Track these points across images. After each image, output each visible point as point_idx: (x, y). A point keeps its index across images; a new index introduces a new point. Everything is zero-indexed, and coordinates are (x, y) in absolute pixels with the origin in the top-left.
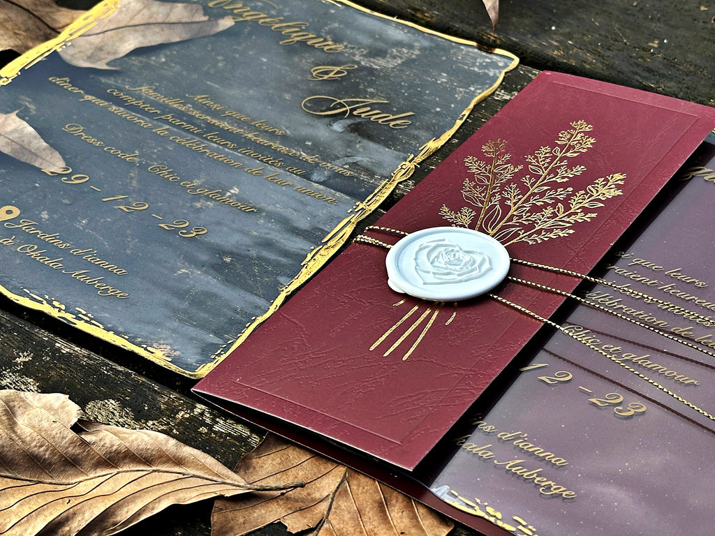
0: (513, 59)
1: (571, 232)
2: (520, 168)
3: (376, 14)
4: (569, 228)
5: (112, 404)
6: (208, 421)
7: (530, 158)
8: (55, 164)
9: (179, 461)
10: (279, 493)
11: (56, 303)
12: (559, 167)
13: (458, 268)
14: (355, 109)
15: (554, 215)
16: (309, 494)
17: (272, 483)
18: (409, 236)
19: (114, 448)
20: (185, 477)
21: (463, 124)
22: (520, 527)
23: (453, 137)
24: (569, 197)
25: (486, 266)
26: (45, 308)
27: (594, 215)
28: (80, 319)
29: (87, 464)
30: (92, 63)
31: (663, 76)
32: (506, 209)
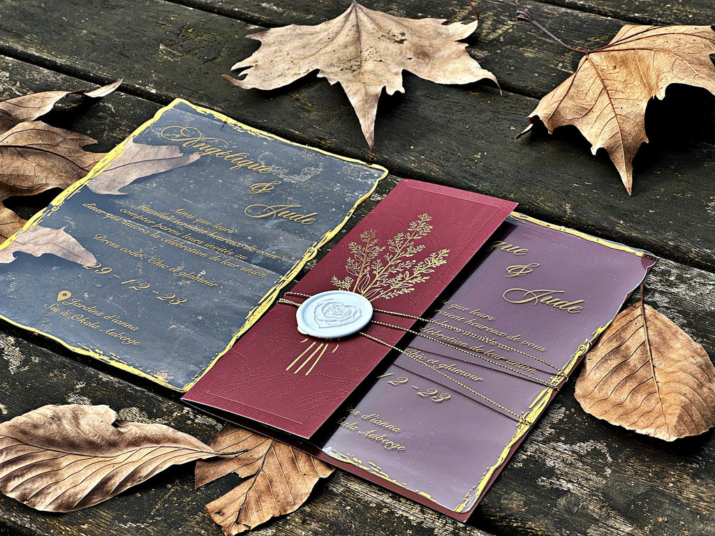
0: (384, 171)
1: (413, 289)
2: (383, 248)
3: (294, 143)
4: (412, 287)
5: (135, 410)
6: (192, 417)
7: (391, 241)
8: (90, 261)
9: (175, 441)
10: (234, 456)
11: (97, 351)
12: (408, 247)
13: (340, 317)
14: (279, 212)
15: (403, 279)
16: (251, 456)
17: (230, 450)
18: (312, 298)
19: (137, 435)
20: (179, 449)
21: (349, 219)
22: (372, 468)
23: (343, 228)
24: (413, 266)
25: (358, 314)
26: (91, 354)
27: (428, 278)
28: (112, 359)
29: (122, 445)
30: (109, 191)
31: (482, 178)
32: (373, 276)
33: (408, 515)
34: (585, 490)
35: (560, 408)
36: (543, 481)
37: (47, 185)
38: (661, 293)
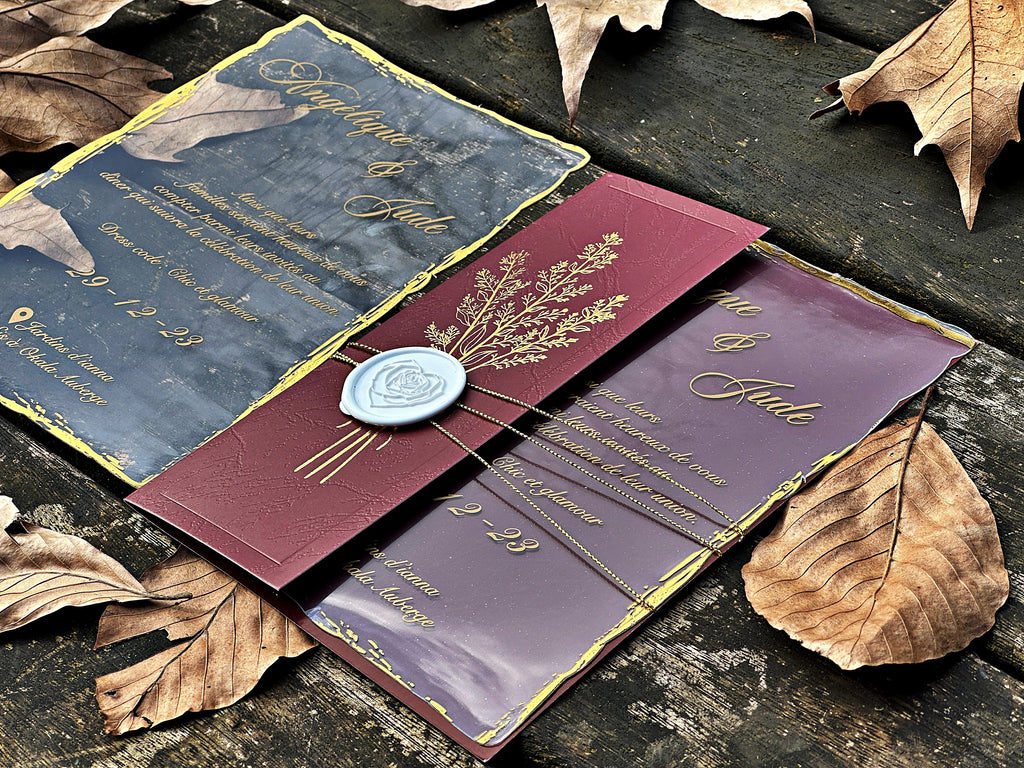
0: (584, 158)
1: (544, 357)
2: (527, 284)
3: (460, 101)
4: (543, 353)
5: (59, 508)
6: (137, 530)
7: (543, 275)
8: (85, 265)
9: (93, 567)
10: (175, 601)
11: (38, 408)
12: (566, 286)
13: (410, 391)
14: (396, 211)
15: (536, 338)
16: (200, 606)
17: (172, 593)
18: (382, 354)
19: (40, 551)
20: (92, 581)
21: (500, 231)
22: (371, 651)
23: (485, 245)
24: (560, 319)
25: (439, 390)
26: (28, 412)
27: (574, 340)
28: (56, 424)
29: (15, 564)
30: (156, 154)
31: (734, 182)
32: (492, 328)
33: (402, 737)
34: (701, 733)
35: (715, 586)
36: (639, 710)
37: (56, 137)
38: (961, 404)
